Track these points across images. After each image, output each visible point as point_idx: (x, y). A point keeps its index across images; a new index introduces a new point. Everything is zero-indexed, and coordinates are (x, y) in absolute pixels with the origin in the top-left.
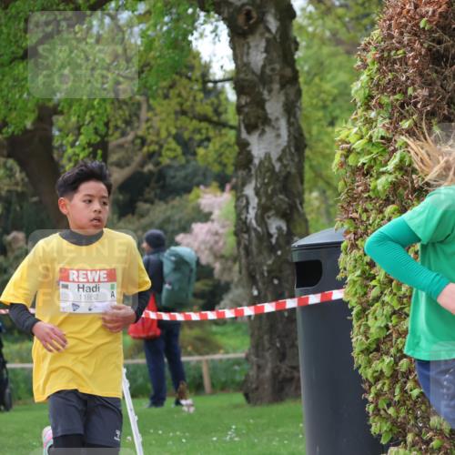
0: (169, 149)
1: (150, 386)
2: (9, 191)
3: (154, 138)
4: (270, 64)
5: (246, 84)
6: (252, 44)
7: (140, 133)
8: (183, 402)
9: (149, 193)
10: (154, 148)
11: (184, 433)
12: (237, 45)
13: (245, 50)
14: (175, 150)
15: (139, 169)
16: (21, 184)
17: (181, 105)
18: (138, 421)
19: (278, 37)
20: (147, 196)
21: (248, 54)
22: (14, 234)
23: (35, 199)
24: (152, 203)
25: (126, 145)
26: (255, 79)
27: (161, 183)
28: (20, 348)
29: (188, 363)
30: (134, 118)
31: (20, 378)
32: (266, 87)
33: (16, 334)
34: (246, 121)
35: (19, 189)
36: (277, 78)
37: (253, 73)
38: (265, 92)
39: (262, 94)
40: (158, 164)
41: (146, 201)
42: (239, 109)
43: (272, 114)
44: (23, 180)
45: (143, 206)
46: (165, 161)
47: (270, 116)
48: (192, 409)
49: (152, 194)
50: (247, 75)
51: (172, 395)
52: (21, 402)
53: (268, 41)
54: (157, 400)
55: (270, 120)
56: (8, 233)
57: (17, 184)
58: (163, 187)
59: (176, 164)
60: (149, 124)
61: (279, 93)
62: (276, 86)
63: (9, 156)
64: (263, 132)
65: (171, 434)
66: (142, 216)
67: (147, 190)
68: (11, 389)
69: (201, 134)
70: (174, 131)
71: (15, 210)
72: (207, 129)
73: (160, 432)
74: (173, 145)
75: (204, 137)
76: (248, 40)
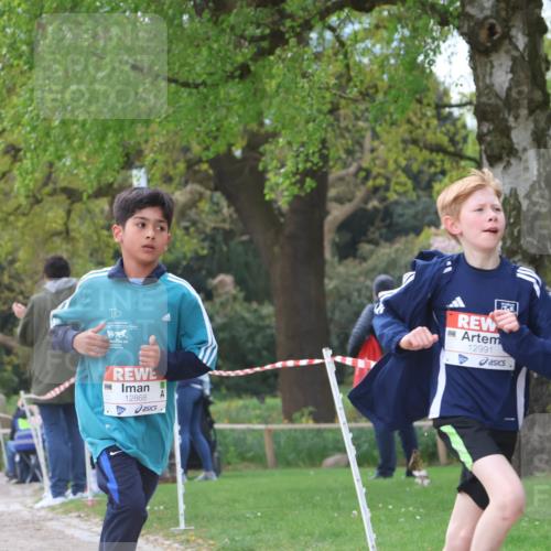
0: (397, 183)
1: (376, 453)
2: (214, 229)
3: (382, 171)
4: (517, 86)
5: (489, 109)
6: (495, 63)
7: (365, 165)
8: (416, 473)
9: (374, 233)
10: (381, 181)
11: (418, 508)
12: (478, 64)
13: (488, 70)
14: (405, 185)
15: (363, 206)
16: (229, 220)
17: (411, 132)
18: (366, 494)
19: (526, 54)
20: (371, 236)
21: (491, 74)
22: (221, 277)
23: (245, 238)
24: (376, 244)
25: (347, 178)
26: (500, 103)
27: (388, 221)
28: (229, 406)
29: (420, 428)
30: (357, 148)
31: (229, 440)
32: (512, 113)
33: (224, 391)
34: (489, 152)
35: (227, 226)
36: (526, 102)
37: (497, 96)
38: (511, 119)
39: (507, 121)
40: (384, 199)
41: (370, 242)
42: (480, 138)
43: (518, 144)
44: (231, 216)
45: (365, 248)
46: (392, 196)
47: (516, 146)
48: (426, 482)
49: (377, 235)
50: (490, 99)
51: (402, 465)
52: (230, 467)
53: (514, 59)
54: (386, 470)
55: (517, 151)
56: (214, 277)
57: (224, 221)
58: (389, 226)
59: (404, 200)
60: (375, 154)
61: (527, 119)
62: (524, 112)
63: (216, 189)
64: (509, 163)
65: (403, 510)
66: (364, 259)
67: (372, 229)
68: (219, 452)
69: (436, 166)
70: (403, 163)
71: (221, 250)
72: (442, 161)
73: (390, 507)
74: (403, 178)
75: (438, 170)
76: (492, 58)
